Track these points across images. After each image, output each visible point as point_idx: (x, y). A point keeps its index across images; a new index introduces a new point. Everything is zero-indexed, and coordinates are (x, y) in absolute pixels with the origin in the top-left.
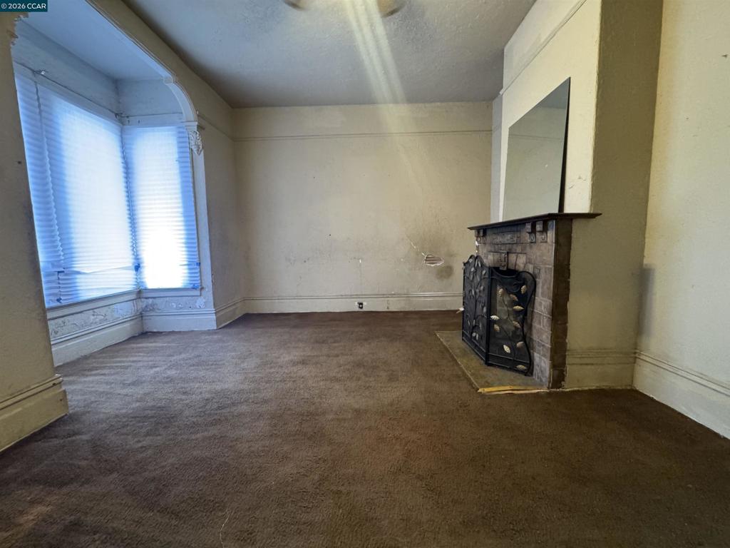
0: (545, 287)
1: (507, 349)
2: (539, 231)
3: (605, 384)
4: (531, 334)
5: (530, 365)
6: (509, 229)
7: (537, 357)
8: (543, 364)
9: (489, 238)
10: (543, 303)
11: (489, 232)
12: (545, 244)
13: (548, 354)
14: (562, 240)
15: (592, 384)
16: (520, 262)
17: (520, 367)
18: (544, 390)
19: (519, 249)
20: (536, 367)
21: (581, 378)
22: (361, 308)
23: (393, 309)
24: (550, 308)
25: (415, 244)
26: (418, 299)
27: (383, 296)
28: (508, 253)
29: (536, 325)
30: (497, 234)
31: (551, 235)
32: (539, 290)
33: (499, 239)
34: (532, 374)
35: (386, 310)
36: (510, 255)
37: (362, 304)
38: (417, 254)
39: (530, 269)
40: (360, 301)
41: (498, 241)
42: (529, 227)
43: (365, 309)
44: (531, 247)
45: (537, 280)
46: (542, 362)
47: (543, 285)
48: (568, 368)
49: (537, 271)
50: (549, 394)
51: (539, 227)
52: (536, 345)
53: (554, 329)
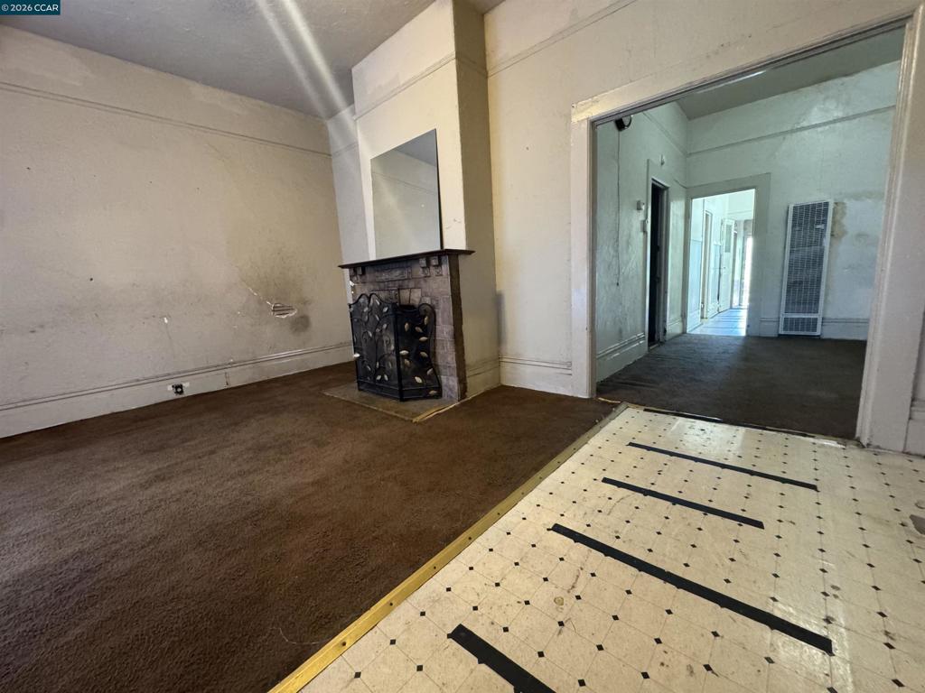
0: (446, 314)
1: (418, 380)
2: (434, 266)
3: (488, 386)
4: (435, 361)
5: (439, 389)
6: (397, 265)
7: (443, 379)
8: (451, 383)
9: (369, 277)
10: (444, 330)
11: (368, 270)
12: (441, 278)
13: (455, 373)
14: (454, 274)
15: (482, 390)
16: (416, 297)
17: (432, 392)
18: (457, 404)
19: (412, 284)
20: (444, 388)
21: (477, 386)
22: (182, 392)
23: (234, 384)
24: (452, 333)
25: (256, 290)
26: (268, 364)
27: (218, 367)
28: (399, 289)
29: (440, 351)
30: (383, 271)
31: (445, 268)
32: (439, 320)
33: (385, 276)
34: (441, 396)
35: (224, 386)
36: (401, 291)
37: (181, 387)
38: (260, 303)
39: (428, 300)
40: (177, 382)
41: (383, 278)
42: (423, 262)
43: (187, 393)
44: (426, 281)
45: (437, 310)
46: (450, 382)
47: (443, 313)
48: (468, 380)
49: (434, 303)
50: (462, 404)
51: (434, 262)
52: (441, 368)
53: (457, 351)
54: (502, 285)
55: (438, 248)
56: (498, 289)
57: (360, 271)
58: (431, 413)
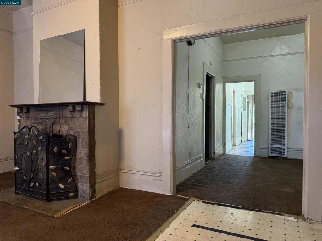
0: (84, 143)
1: (61, 186)
2: (78, 111)
3: (110, 189)
4: (75, 172)
5: (76, 192)
6: (53, 108)
7: (80, 185)
8: (85, 188)
9: (31, 114)
10: (82, 152)
11: (31, 109)
12: (81, 119)
13: (88, 181)
14: (91, 116)
15: (106, 191)
16: (64, 130)
17: (71, 194)
18: (88, 202)
19: (62, 121)
20: (80, 191)
21: (102, 189)
24: (87, 154)
28: (52, 124)
29: (78, 166)
30: (42, 111)
31: (85, 113)
32: (79, 145)
33: (43, 115)
34: (77, 197)
36: (54, 125)
39: (72, 132)
41: (42, 116)
42: (71, 108)
44: (72, 120)
45: (78, 139)
46: (84, 187)
47: (82, 141)
48: (97, 185)
49: (77, 134)
50: (91, 202)
51: (78, 108)
52: (79, 178)
53: (90, 166)
54: (123, 124)
55: (82, 100)
56: (120, 126)
57: (25, 110)
58: (69, 209)
